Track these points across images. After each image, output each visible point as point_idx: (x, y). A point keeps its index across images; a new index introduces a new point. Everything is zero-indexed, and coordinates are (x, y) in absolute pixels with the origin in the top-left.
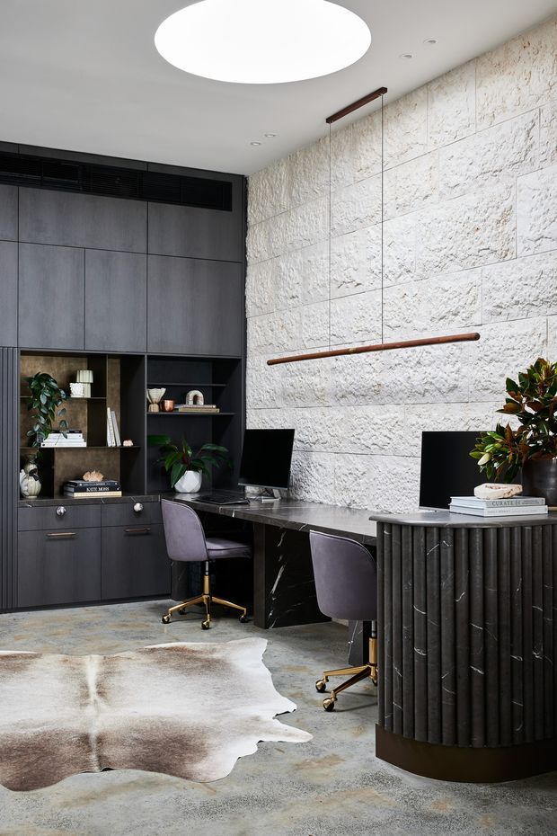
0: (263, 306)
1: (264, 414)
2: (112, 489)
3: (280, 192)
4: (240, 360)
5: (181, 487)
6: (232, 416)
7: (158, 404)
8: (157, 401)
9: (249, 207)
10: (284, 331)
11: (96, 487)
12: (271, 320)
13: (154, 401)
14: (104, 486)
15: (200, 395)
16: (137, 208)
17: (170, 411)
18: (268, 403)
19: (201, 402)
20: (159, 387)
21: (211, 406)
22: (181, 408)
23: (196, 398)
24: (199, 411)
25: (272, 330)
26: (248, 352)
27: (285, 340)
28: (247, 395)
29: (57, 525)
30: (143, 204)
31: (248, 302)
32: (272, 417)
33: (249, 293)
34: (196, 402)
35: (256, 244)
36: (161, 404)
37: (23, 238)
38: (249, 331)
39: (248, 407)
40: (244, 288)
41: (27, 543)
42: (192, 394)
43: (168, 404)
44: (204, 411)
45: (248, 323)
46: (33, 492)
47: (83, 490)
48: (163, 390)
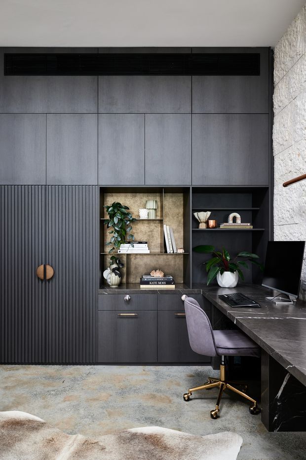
0: (285, 143)
1: (286, 229)
2: (168, 283)
3: (297, 44)
4: (268, 188)
5: (221, 283)
6: (263, 231)
7: (205, 223)
8: (204, 221)
9: (275, 70)
10: (300, 158)
11: (157, 282)
12: (290, 152)
13: (202, 221)
14: (162, 281)
15: (238, 216)
16: (183, 82)
17: (213, 228)
18: (288, 219)
19: (239, 221)
20: (205, 211)
21: (246, 224)
22: (223, 226)
23: (235, 219)
24: (236, 228)
25: (291, 160)
26: (275, 182)
27: (301, 166)
28: (274, 215)
29: (126, 307)
30: (188, 78)
31: (275, 144)
32: (292, 231)
33: (274, 137)
34: (236, 222)
35: (280, 97)
36: (207, 223)
37: (101, 110)
38: (275, 166)
39: (275, 224)
40: (272, 133)
41: (104, 319)
42: (232, 216)
43: (212, 223)
44: (240, 228)
45: (275, 159)
46: (114, 283)
47: (147, 283)
48: (209, 213)
